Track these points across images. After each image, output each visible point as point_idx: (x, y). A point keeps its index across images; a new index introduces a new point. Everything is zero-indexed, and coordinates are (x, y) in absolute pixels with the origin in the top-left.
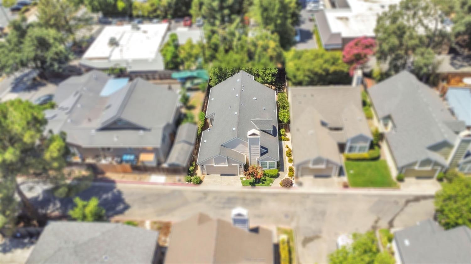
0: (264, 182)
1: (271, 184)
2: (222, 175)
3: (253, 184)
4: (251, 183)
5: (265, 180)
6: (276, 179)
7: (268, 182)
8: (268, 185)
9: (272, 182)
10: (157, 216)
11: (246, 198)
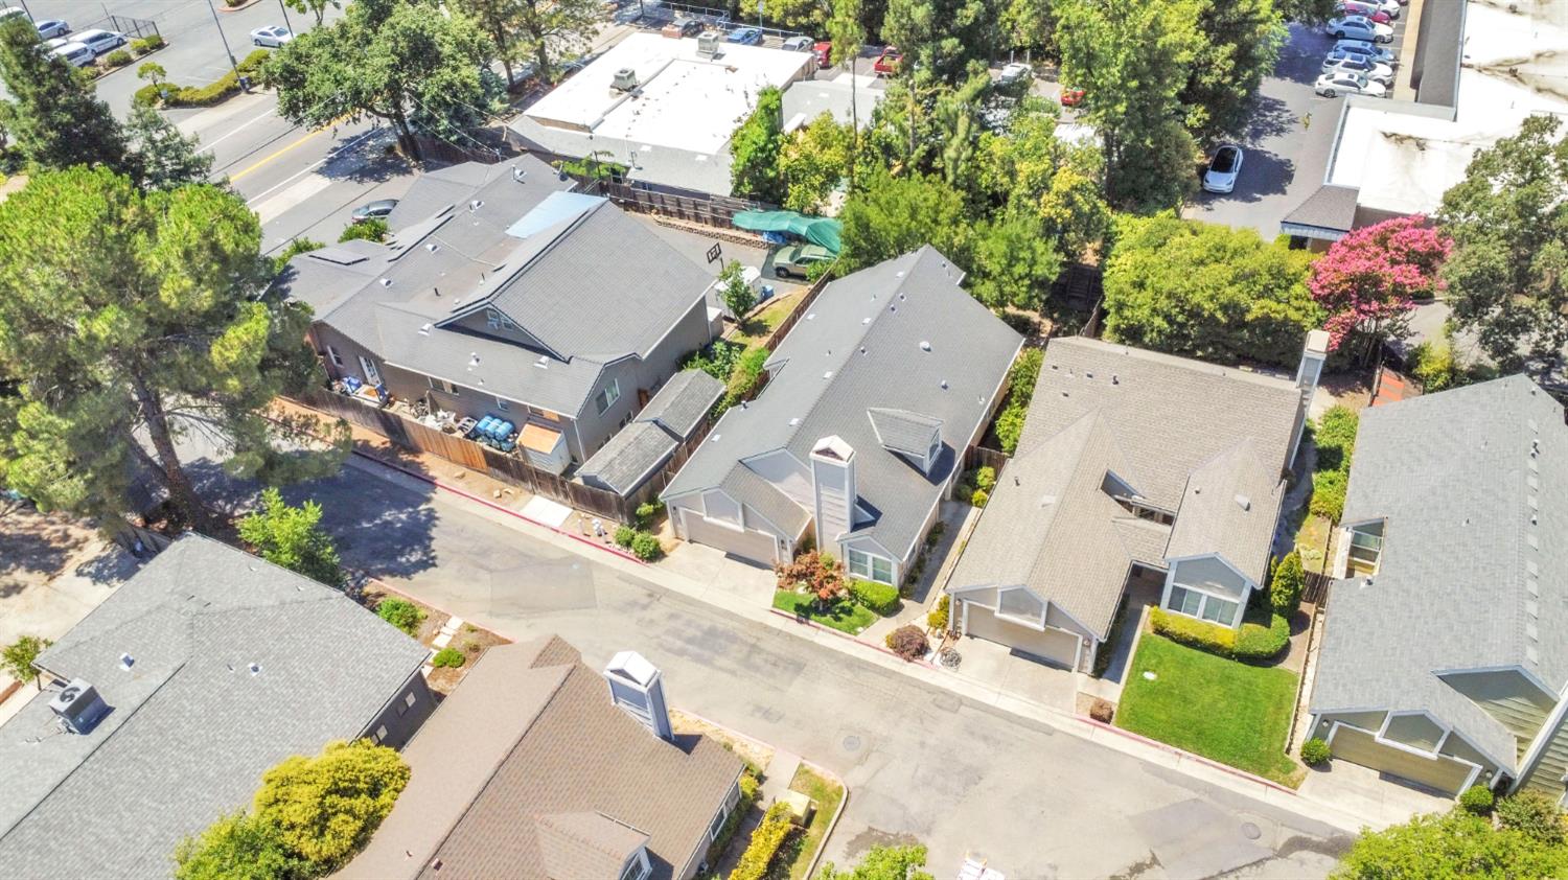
0: (841, 615)
1: (860, 629)
2: (729, 556)
3: (804, 612)
4: (799, 608)
5: (849, 612)
6: (882, 619)
7: (854, 619)
8: (852, 630)
9: (866, 623)
10: (491, 614)
11: (761, 644)
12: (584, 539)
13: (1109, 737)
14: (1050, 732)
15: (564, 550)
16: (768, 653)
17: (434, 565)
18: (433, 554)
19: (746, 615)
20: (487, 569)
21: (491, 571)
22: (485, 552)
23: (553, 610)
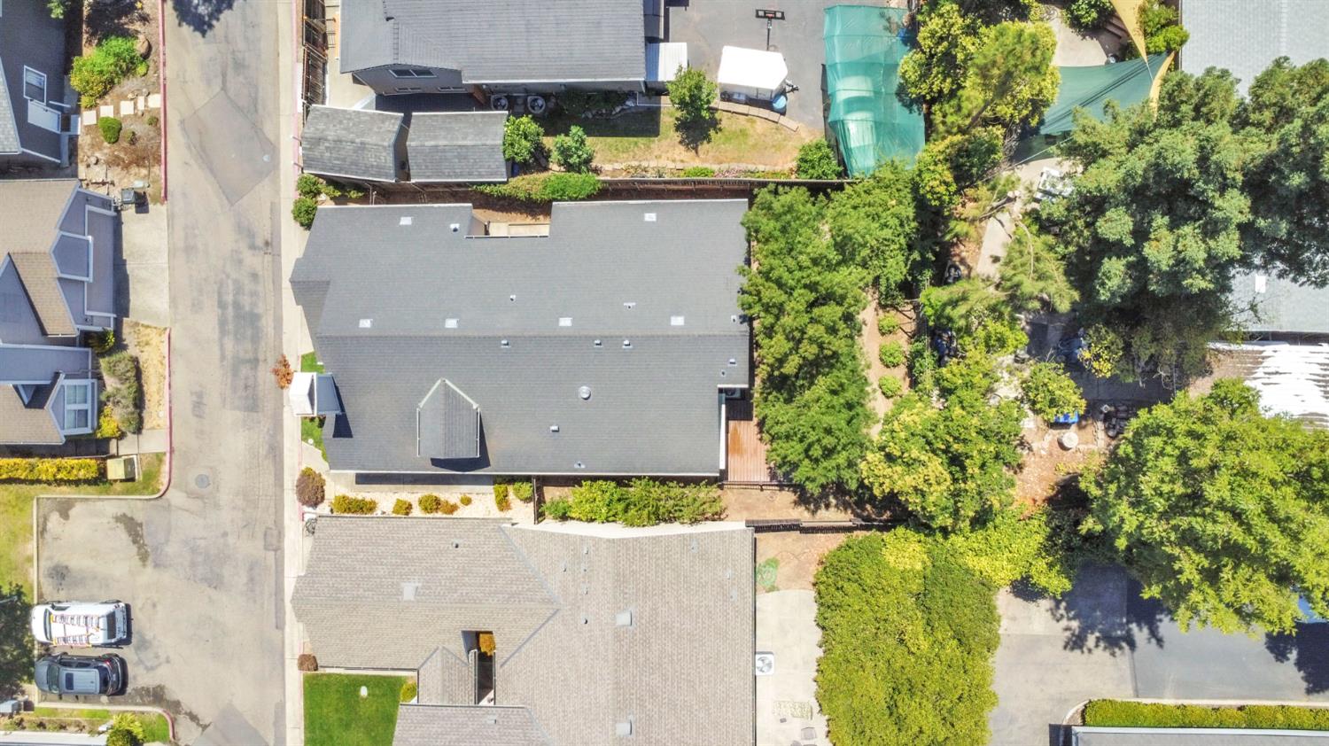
1: (311, 441)
10: (182, 122)
13: (293, 672)
16: (255, 377)
17: (204, 33)
18: (214, 22)
19: (285, 338)
20: (224, 82)
22: (239, 66)
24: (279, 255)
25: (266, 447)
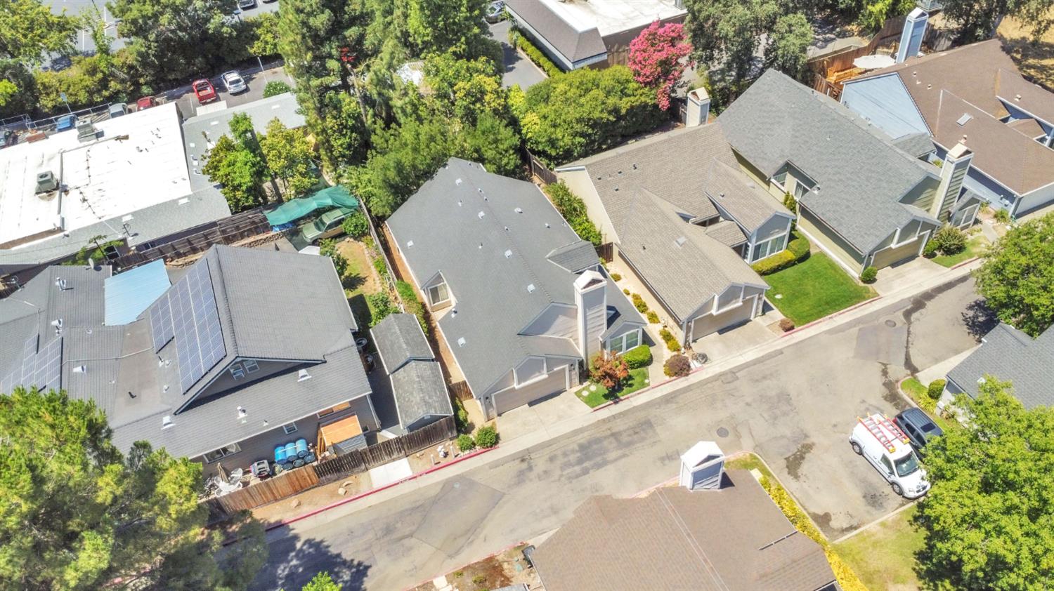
0: (630, 382)
1: (647, 381)
2: (531, 404)
3: (613, 395)
4: (606, 397)
5: (630, 378)
6: (650, 368)
7: (637, 379)
8: (643, 385)
9: (645, 376)
10: (451, 557)
11: (615, 430)
12: (438, 467)
13: (802, 334)
14: (781, 352)
15: (438, 483)
16: (625, 431)
17: (367, 568)
18: (355, 563)
19: (586, 424)
20: (406, 537)
21: (411, 535)
22: (388, 530)
23: (483, 519)
24: (528, 449)
25: (669, 405)
